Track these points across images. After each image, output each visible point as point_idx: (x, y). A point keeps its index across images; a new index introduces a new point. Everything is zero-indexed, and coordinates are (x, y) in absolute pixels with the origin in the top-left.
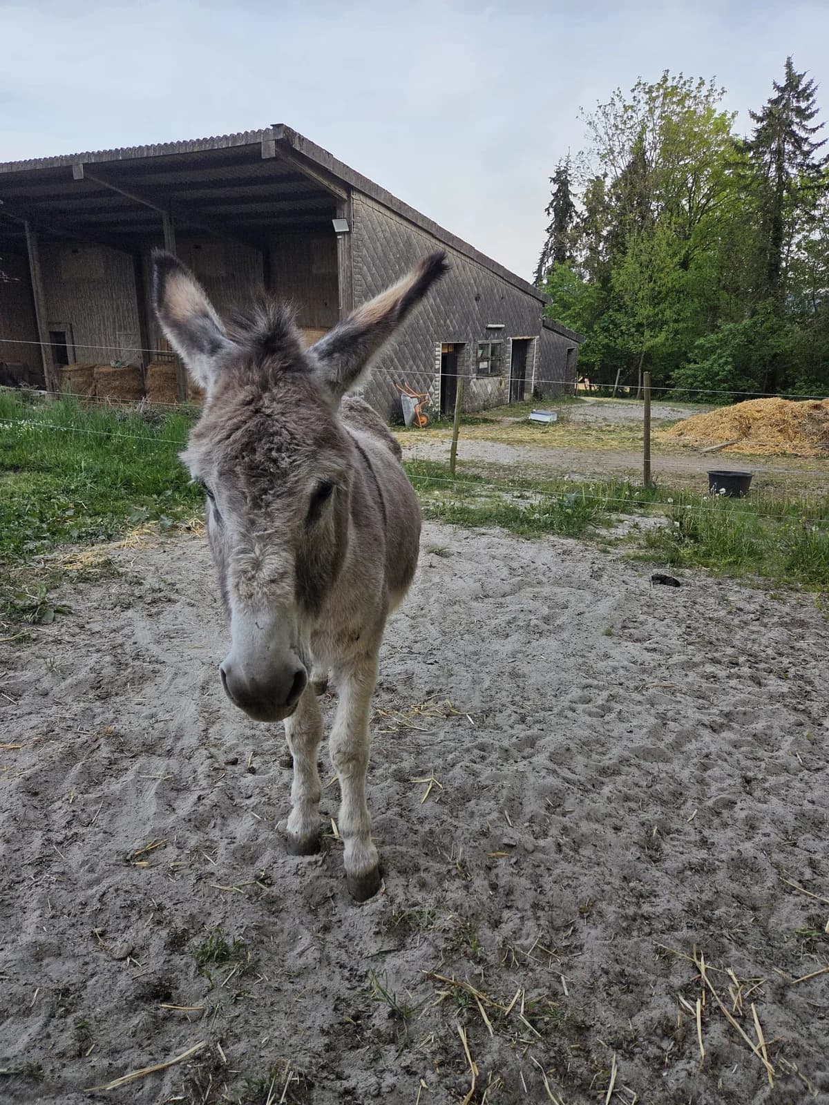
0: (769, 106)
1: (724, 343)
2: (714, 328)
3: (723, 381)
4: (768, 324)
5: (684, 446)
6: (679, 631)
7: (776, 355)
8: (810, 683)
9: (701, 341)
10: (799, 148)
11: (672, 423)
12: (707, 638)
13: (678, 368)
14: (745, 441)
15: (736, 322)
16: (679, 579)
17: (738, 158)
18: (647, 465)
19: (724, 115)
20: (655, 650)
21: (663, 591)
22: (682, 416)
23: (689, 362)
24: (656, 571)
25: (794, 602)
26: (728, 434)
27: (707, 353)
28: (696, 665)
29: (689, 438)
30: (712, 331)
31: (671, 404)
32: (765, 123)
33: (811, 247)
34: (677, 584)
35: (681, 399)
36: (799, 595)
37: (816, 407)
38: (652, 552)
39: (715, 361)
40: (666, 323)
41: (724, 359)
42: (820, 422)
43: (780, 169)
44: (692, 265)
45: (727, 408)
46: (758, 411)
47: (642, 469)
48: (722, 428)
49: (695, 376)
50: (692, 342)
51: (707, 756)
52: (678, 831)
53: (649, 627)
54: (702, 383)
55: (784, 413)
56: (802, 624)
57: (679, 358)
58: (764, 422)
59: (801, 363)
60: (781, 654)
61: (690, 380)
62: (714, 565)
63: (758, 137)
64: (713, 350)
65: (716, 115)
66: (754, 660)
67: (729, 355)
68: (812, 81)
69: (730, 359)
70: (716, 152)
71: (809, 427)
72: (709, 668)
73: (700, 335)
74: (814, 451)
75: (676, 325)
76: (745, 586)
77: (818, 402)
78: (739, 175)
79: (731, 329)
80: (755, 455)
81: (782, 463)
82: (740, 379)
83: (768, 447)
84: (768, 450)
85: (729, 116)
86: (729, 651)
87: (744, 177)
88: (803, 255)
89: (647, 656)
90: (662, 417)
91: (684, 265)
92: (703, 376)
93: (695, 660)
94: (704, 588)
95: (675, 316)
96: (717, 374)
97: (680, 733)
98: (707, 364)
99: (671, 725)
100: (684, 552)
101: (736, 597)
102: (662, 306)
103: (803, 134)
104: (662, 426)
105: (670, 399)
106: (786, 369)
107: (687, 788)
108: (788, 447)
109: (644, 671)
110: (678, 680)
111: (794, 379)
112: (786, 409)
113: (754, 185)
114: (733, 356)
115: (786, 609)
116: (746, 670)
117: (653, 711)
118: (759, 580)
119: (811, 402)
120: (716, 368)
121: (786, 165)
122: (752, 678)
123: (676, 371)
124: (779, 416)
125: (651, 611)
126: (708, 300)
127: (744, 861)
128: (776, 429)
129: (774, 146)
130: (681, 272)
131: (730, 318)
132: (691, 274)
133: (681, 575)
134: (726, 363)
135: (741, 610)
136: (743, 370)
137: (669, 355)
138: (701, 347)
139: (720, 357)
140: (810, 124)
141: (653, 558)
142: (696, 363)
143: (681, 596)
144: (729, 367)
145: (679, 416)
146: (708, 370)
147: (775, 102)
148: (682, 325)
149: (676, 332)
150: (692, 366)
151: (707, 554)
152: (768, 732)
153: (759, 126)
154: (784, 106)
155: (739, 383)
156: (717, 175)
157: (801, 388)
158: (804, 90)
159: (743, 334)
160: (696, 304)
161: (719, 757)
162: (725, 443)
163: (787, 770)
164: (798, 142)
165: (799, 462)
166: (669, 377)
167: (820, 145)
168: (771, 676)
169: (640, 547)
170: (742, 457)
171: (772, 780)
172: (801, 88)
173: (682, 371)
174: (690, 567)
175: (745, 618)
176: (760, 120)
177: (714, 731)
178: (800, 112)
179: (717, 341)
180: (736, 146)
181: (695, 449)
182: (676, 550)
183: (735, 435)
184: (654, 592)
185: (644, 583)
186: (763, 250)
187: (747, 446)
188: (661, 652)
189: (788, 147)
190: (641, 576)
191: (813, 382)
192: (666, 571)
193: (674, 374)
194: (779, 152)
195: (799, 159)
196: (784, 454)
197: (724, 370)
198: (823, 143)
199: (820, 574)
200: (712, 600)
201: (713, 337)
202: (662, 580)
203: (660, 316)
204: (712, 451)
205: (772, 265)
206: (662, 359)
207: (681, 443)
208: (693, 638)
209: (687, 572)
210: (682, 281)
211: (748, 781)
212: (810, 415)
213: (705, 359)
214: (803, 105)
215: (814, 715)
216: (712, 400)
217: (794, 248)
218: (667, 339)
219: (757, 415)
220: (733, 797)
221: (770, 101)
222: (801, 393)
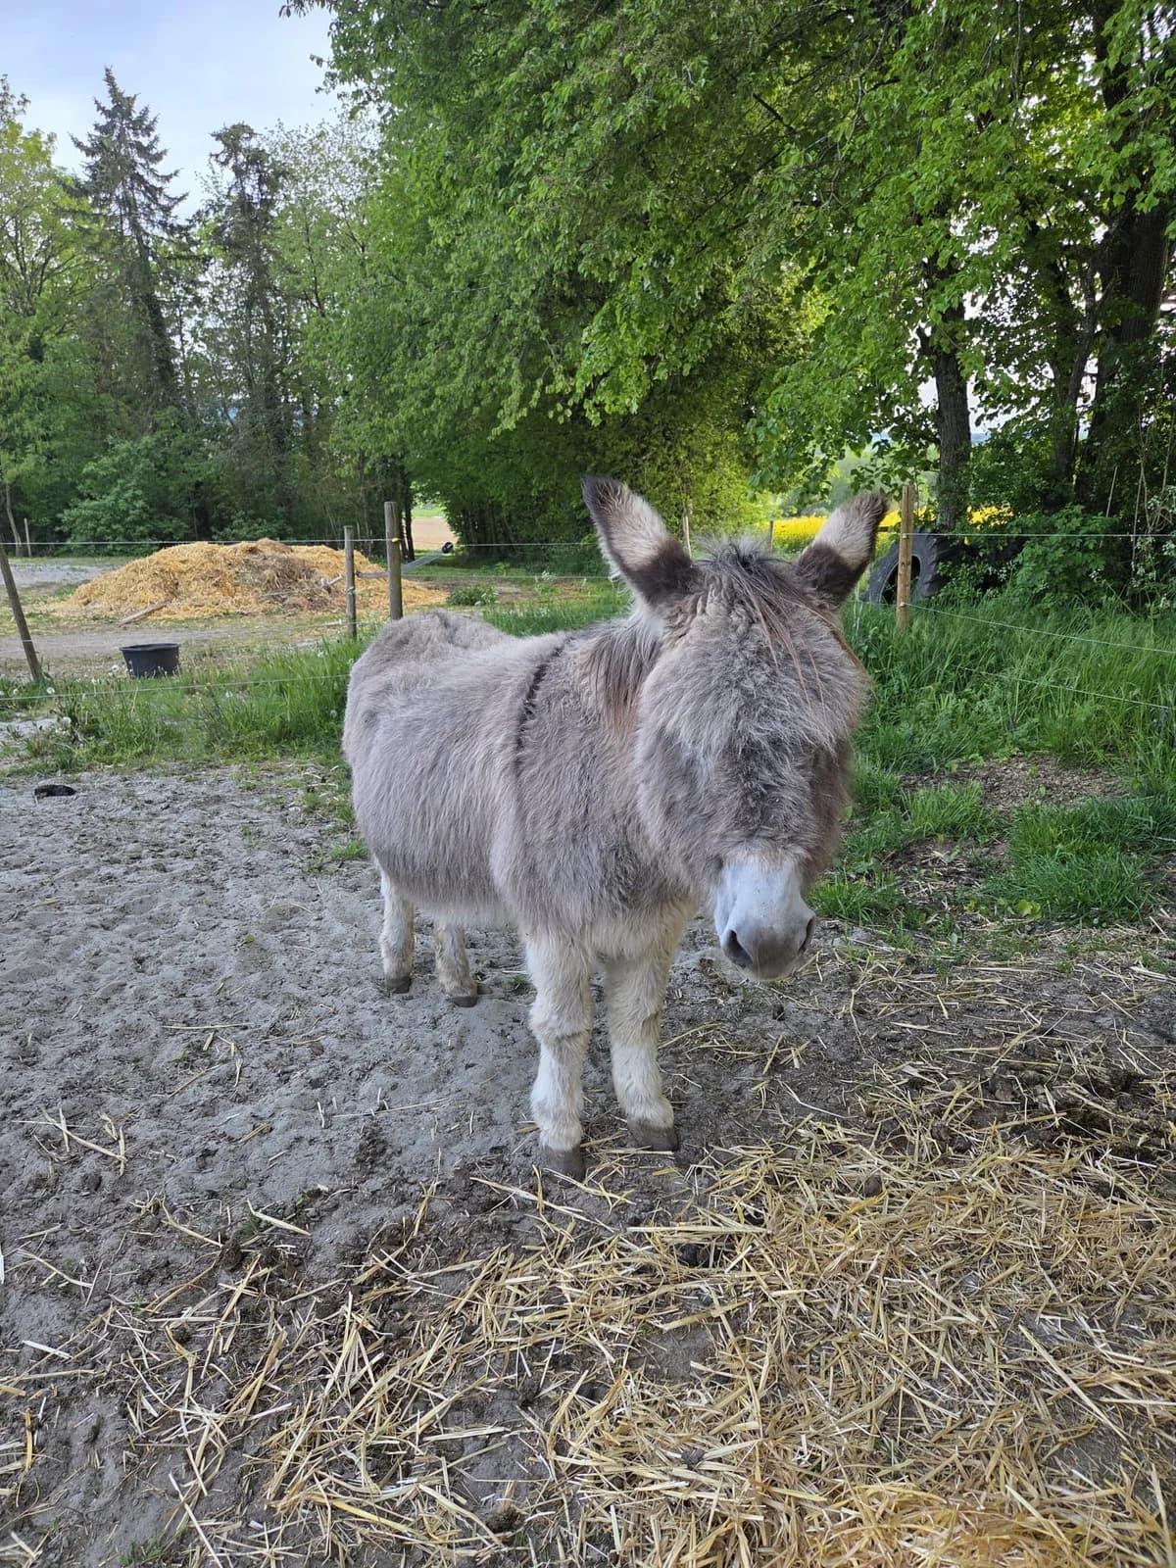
0: (98, 134)
1: (124, 469)
2: (106, 448)
3: (140, 522)
4: (177, 442)
5: (95, 619)
6: (70, 842)
7: (198, 485)
8: (219, 854)
9: (89, 467)
10: (155, 200)
11: (73, 587)
12: (105, 841)
13: (69, 507)
14: (175, 602)
15: (134, 439)
16: (74, 786)
17: (74, 203)
18: (29, 649)
19: (37, 135)
20: (38, 871)
21: (52, 804)
22: (88, 576)
23: (82, 498)
24: (43, 783)
25: (211, 780)
26: (150, 596)
27: (105, 484)
28: (89, 872)
29: (101, 606)
30: (105, 452)
31: (71, 560)
32: (98, 158)
33: (210, 337)
34: (71, 792)
35: (83, 552)
36: (218, 771)
37: (252, 551)
38: (38, 761)
39: (118, 495)
40: (26, 441)
41: (130, 492)
42: (259, 569)
43: (135, 226)
44: (47, 355)
45: (142, 560)
46: (183, 562)
47: (24, 656)
48: (143, 589)
49: (94, 518)
50: (80, 469)
51: (96, 954)
52: (59, 1031)
53: (31, 849)
54: (109, 527)
55: (216, 562)
56: (218, 799)
57: (64, 493)
58: (194, 576)
59: (233, 494)
60: (190, 836)
61: (90, 525)
62: (120, 760)
63: (94, 176)
64: (112, 480)
65: (24, 134)
66: (158, 848)
67: (137, 487)
68: (146, 110)
69: (139, 492)
70: (39, 189)
71: (249, 576)
72: (105, 871)
73: (90, 457)
74: (262, 606)
75: (47, 444)
76: (157, 775)
77: (253, 544)
78: (81, 229)
79: (129, 451)
80: (192, 619)
81: (224, 627)
82: (161, 519)
83: (205, 608)
84: (207, 611)
85: (44, 138)
86: (131, 847)
87: (87, 232)
88: (201, 348)
89: (27, 879)
90: (57, 580)
91: (36, 352)
92: (108, 517)
93: (87, 867)
94: (105, 789)
95: (42, 431)
96: (126, 513)
97: (65, 943)
98: (109, 500)
99: (54, 939)
100: (81, 751)
101: (145, 788)
102: (16, 415)
103: (153, 182)
104: (59, 593)
105: (68, 552)
106: (217, 502)
107: (71, 990)
108: (229, 604)
109: (24, 896)
110: (66, 892)
111: (230, 514)
112: (217, 556)
113: (107, 245)
114: (143, 488)
115: (203, 788)
116: (149, 861)
117: (33, 933)
118: (174, 765)
119: (245, 544)
120: (123, 505)
121: (142, 222)
122: (156, 867)
123: (66, 512)
124: (209, 566)
125: (35, 829)
126: (87, 406)
127: (129, 1028)
128: (210, 583)
129: (119, 192)
130: (30, 365)
131: (126, 433)
132: (49, 367)
133: (78, 780)
134: (135, 497)
135: (150, 802)
136: (161, 506)
137: (51, 488)
138: (93, 476)
139: (125, 490)
140: (161, 168)
141: (36, 768)
142: (92, 499)
143: (75, 803)
144: (140, 503)
145: (83, 576)
146: (113, 509)
147: (106, 130)
148: (56, 444)
149: (50, 455)
150: (86, 504)
151: (109, 750)
152: (166, 911)
153: (91, 160)
154: (119, 137)
155: (161, 525)
156: (49, 224)
157: (240, 527)
158: (141, 119)
159: (147, 456)
160: (67, 412)
161: (110, 950)
162: (150, 608)
163: (183, 938)
164: (152, 192)
165: (246, 621)
166: (59, 522)
167: (180, 200)
168: (178, 859)
169: (22, 759)
170: (176, 625)
171: (165, 952)
172: (135, 116)
173: (74, 512)
174: (89, 769)
175: (154, 809)
176: (90, 152)
177: (107, 929)
178: (143, 150)
179: (114, 466)
180: (64, 186)
181: (111, 621)
182: (70, 752)
183: (162, 596)
184: (40, 807)
185: (27, 800)
186: (143, 340)
187: (179, 609)
188: (47, 870)
189: (140, 198)
190: (21, 793)
191: (254, 517)
192: (58, 780)
193: (65, 516)
194: (127, 203)
195: (158, 216)
196: (227, 614)
197: (135, 508)
198: (183, 198)
199: (240, 744)
200: (116, 799)
201: (105, 460)
202: (50, 791)
203: (17, 430)
204: (135, 622)
205: (160, 361)
206: (41, 495)
207: (90, 615)
208: (90, 845)
209: (85, 775)
210: (39, 378)
211: (140, 961)
212: (247, 561)
213: (104, 492)
214: (145, 141)
215: (217, 881)
216: (129, 551)
217: (188, 337)
218: (38, 464)
219: (184, 567)
220: (123, 981)
221: (97, 127)
222: (243, 532)
